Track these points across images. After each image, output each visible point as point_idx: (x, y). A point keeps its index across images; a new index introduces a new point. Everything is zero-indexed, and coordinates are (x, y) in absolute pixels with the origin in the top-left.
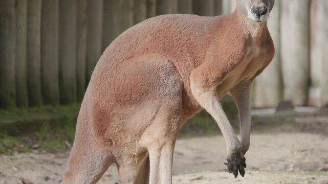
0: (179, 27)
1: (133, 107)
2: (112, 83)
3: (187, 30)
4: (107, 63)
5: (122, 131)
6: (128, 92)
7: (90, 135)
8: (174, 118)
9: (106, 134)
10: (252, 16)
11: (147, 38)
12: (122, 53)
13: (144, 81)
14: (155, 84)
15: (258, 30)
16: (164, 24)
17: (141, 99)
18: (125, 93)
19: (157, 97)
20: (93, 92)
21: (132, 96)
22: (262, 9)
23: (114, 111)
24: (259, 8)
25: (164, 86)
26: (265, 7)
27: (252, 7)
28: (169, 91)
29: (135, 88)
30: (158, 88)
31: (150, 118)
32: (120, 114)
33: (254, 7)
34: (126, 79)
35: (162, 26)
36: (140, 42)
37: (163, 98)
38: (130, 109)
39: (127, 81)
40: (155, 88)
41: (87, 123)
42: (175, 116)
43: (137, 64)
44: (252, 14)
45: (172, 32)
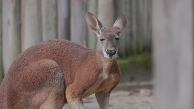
0: (68, 51)
1: (34, 91)
2: (22, 74)
3: (72, 54)
4: (21, 62)
5: (26, 106)
6: (32, 81)
7: (4, 107)
8: (60, 99)
9: (15, 106)
10: (106, 56)
11: (49, 52)
12: (31, 57)
13: (43, 75)
14: (50, 78)
15: (109, 64)
16: (61, 45)
17: (41, 86)
18: (30, 81)
19: (51, 85)
20: (9, 79)
21: (34, 84)
22: (113, 51)
23: (22, 93)
24: (111, 51)
25: (56, 79)
26: (115, 50)
27: (106, 50)
28: (59, 82)
29: (37, 79)
30: (52, 80)
31: (44, 98)
32: (26, 95)
33: (108, 50)
34: (31, 72)
35: (59, 47)
36: (44, 52)
37: (54, 86)
38: (33, 92)
39: (32, 73)
40: (50, 79)
41: (3, 99)
42: (61, 98)
43: (39, 63)
44: (106, 55)
45: (64, 53)
